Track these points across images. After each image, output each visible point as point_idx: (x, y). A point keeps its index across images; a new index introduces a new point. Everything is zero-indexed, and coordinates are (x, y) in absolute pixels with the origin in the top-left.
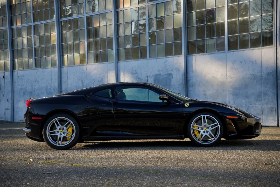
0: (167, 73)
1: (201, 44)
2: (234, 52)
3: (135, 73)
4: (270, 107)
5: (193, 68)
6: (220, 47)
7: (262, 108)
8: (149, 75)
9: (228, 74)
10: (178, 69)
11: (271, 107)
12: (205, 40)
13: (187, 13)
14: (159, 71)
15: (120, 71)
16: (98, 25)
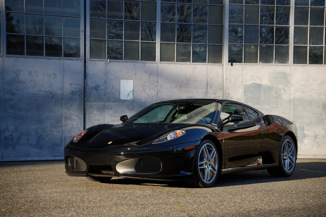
2: (18, 58)
4: (73, 135)
7: (62, 136)
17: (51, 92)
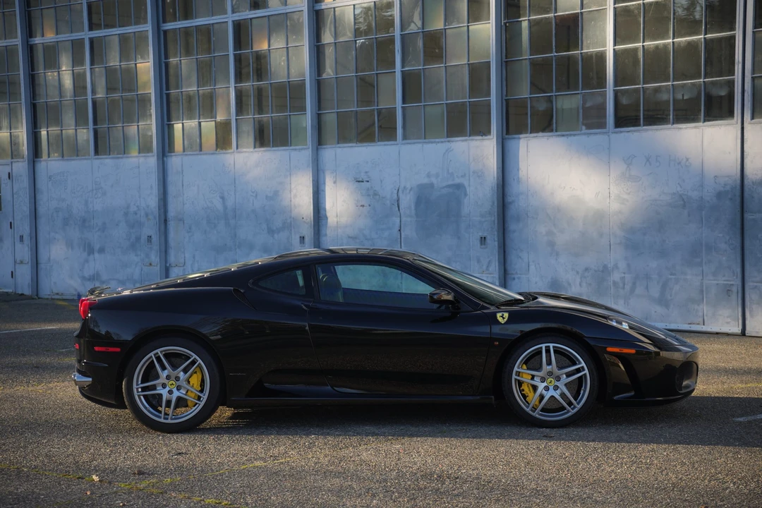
0: (450, 182)
1: (542, 107)
2: (630, 134)
3: (364, 180)
4: (722, 282)
5: (520, 171)
6: (592, 119)
7: (702, 283)
8: (402, 186)
9: (615, 190)
10: (479, 175)
11: (725, 282)
12: (554, 97)
13: (505, 24)
14: (429, 176)
15: (324, 173)
16: (265, 46)
17: (681, 196)
